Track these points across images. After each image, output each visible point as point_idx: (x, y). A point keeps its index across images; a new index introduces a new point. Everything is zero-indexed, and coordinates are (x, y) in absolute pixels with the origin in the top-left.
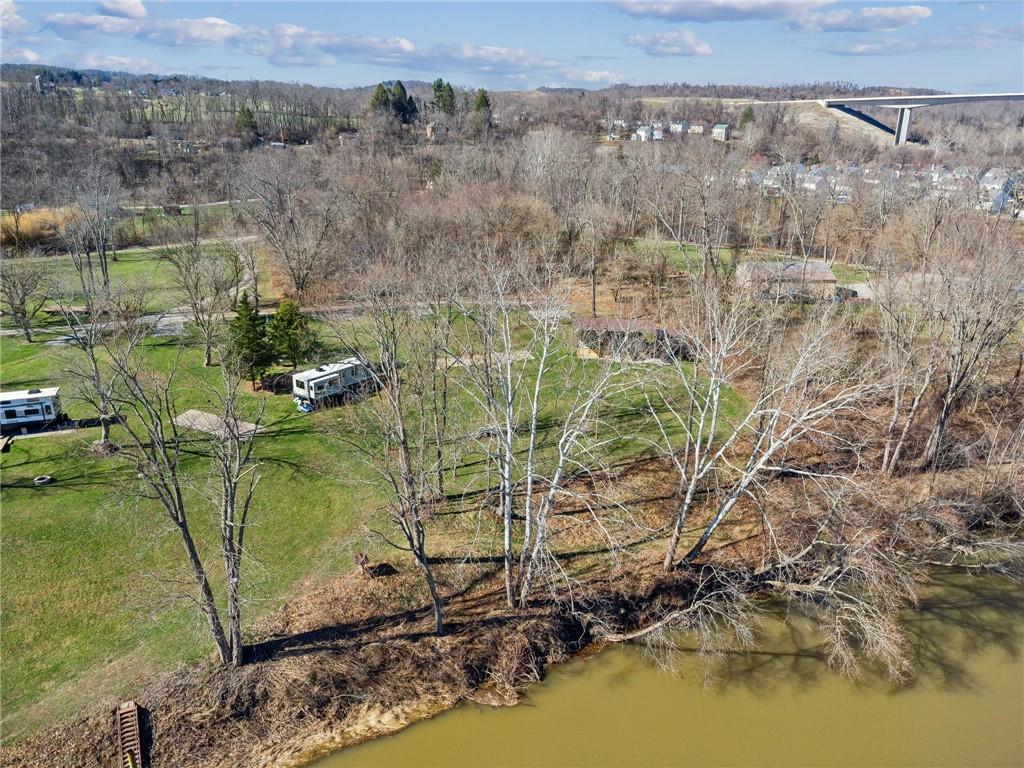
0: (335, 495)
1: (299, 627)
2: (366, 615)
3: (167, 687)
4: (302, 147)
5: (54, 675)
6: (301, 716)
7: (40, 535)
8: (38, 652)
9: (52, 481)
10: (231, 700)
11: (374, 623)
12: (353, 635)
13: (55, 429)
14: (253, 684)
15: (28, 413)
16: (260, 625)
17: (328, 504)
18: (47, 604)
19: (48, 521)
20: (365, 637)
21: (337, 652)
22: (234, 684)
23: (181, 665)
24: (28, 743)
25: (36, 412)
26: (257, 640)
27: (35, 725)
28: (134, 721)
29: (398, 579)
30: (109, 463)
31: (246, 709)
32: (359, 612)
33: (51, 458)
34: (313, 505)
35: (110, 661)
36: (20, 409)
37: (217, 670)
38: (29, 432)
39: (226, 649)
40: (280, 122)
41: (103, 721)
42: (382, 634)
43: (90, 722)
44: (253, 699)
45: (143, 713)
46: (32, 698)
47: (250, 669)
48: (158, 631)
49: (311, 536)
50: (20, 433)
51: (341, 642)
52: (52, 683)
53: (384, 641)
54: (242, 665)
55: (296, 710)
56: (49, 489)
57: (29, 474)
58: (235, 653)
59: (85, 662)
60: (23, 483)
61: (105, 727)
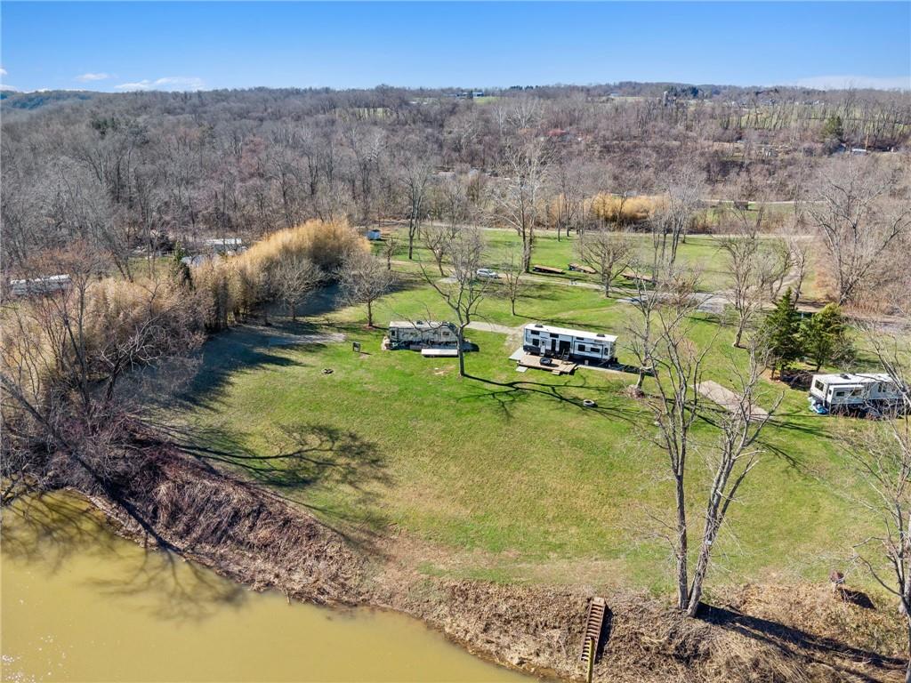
0: (825, 503)
1: (754, 610)
2: (826, 634)
3: (631, 602)
4: (886, 154)
5: (558, 550)
7: (577, 443)
8: (553, 529)
9: (595, 406)
10: (677, 641)
11: (832, 646)
12: (806, 646)
13: (607, 367)
14: (700, 638)
15: (593, 350)
16: (720, 591)
17: (817, 509)
18: (567, 496)
19: (584, 435)
20: (818, 655)
21: (786, 653)
22: (683, 629)
23: (646, 591)
24: (530, 591)
25: (597, 351)
26: (712, 603)
27: (537, 580)
28: (600, 615)
29: (873, 616)
30: (637, 405)
31: (687, 656)
32: (818, 626)
33: (598, 389)
34: (800, 504)
35: (596, 560)
36: (588, 346)
37: (673, 610)
38: (589, 365)
39: (686, 597)
40: (868, 130)
41: (580, 602)
42: (838, 661)
43: (571, 598)
44: (696, 651)
45: (608, 613)
46: (541, 559)
47: (700, 624)
48: (636, 554)
49: (790, 532)
50: (584, 364)
51: (792, 646)
52: (556, 555)
53: (839, 669)
54: (695, 618)
56: (591, 412)
57: (581, 396)
58: (691, 604)
59: (581, 551)
60: (575, 401)
61: (580, 608)
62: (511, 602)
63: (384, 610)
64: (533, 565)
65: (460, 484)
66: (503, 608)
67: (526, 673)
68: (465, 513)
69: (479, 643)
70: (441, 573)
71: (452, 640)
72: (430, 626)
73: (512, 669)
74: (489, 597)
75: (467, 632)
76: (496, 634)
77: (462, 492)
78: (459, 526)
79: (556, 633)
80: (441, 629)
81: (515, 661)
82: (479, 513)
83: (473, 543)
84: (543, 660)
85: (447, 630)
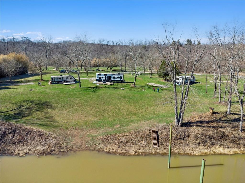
3: (162, 127)
5: (132, 122)
6: (199, 143)
8: (127, 117)
9: (124, 89)
10: (179, 134)
13: (122, 82)
14: (185, 131)
16: (186, 118)
18: (128, 109)
22: (180, 131)
23: (165, 124)
24: (129, 133)
25: (119, 78)
27: (130, 130)
28: (155, 133)
31: (183, 138)
35: (145, 121)
36: (116, 77)
37: (175, 126)
38: (117, 82)
39: (178, 121)
41: (147, 131)
43: (144, 131)
44: (185, 136)
45: (157, 132)
46: (128, 125)
47: (183, 128)
50: (115, 82)
52: (132, 123)
54: (181, 127)
55: (197, 142)
58: (180, 122)
59: (139, 121)
61: (148, 133)
62: (124, 137)
63: (79, 151)
64: (126, 127)
65: (92, 112)
66: (123, 139)
67: (138, 155)
68: (97, 119)
69: (119, 151)
70: (96, 136)
71: (109, 153)
72: (99, 151)
73: (133, 155)
74: (116, 138)
75: (113, 149)
76: (123, 147)
77: (94, 114)
78: (97, 123)
79: (143, 142)
80: (103, 151)
81: (134, 153)
82: (102, 118)
83: (103, 126)
84: (142, 150)
85: (106, 151)
